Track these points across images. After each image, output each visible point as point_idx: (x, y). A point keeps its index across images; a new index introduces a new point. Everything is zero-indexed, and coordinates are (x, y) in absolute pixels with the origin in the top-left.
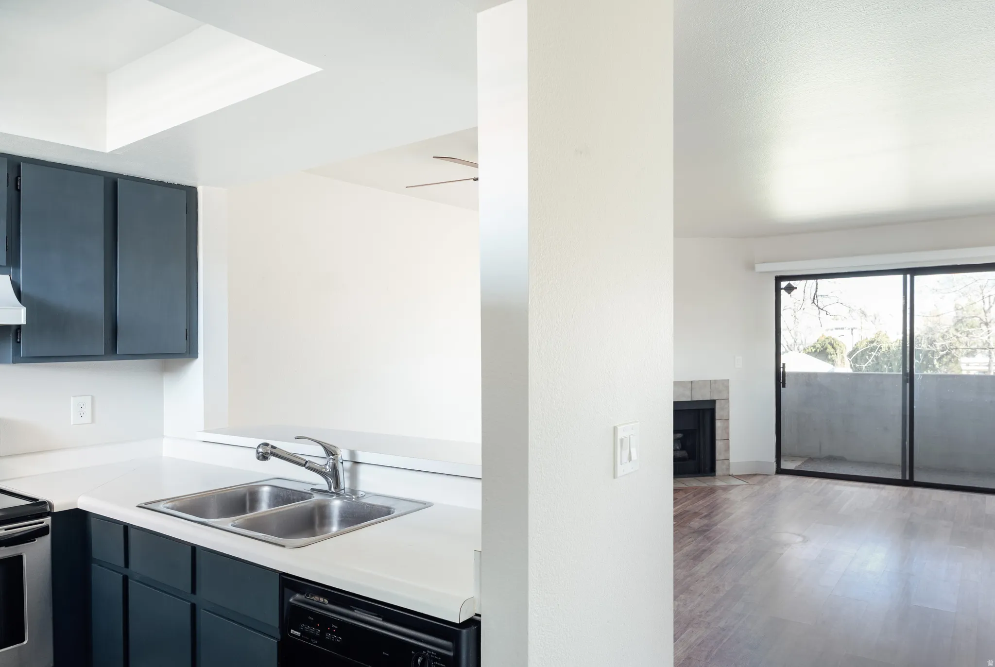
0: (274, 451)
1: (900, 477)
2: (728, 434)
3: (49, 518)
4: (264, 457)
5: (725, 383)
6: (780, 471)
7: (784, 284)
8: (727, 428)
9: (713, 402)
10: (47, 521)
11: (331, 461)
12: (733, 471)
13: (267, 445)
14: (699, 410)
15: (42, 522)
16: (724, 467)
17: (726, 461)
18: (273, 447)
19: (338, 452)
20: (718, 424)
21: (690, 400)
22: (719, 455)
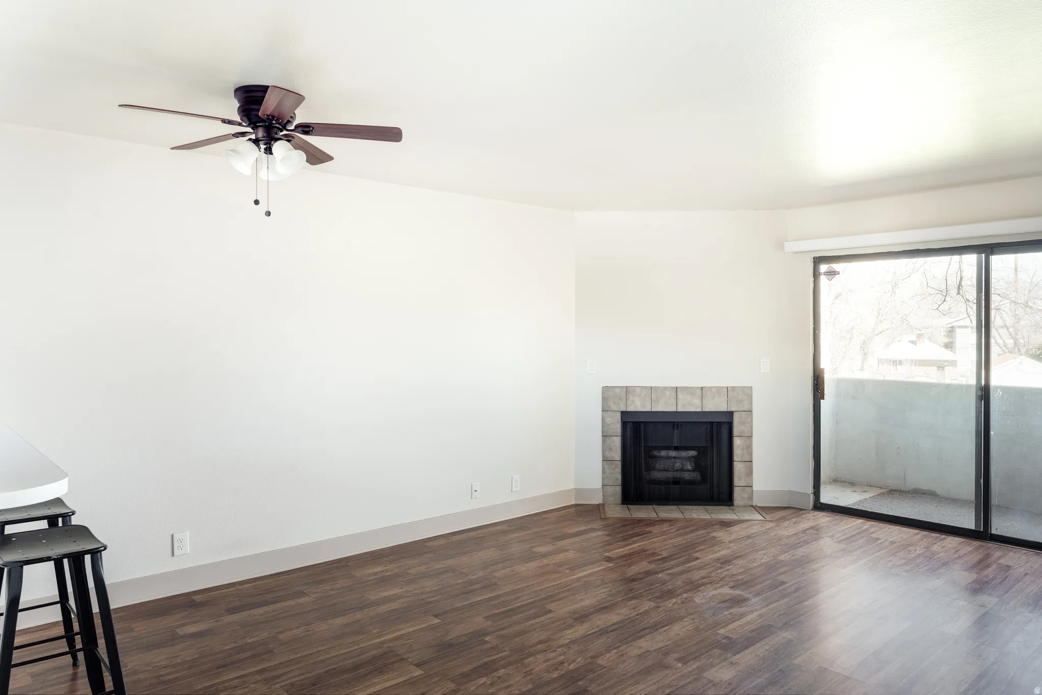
1: (972, 526)
2: (751, 454)
5: (747, 392)
6: (819, 507)
7: (823, 268)
8: (749, 448)
9: (731, 414)
12: (757, 502)
14: (712, 423)
16: (745, 496)
17: (747, 489)
20: (737, 442)
21: (699, 410)
22: (739, 480)
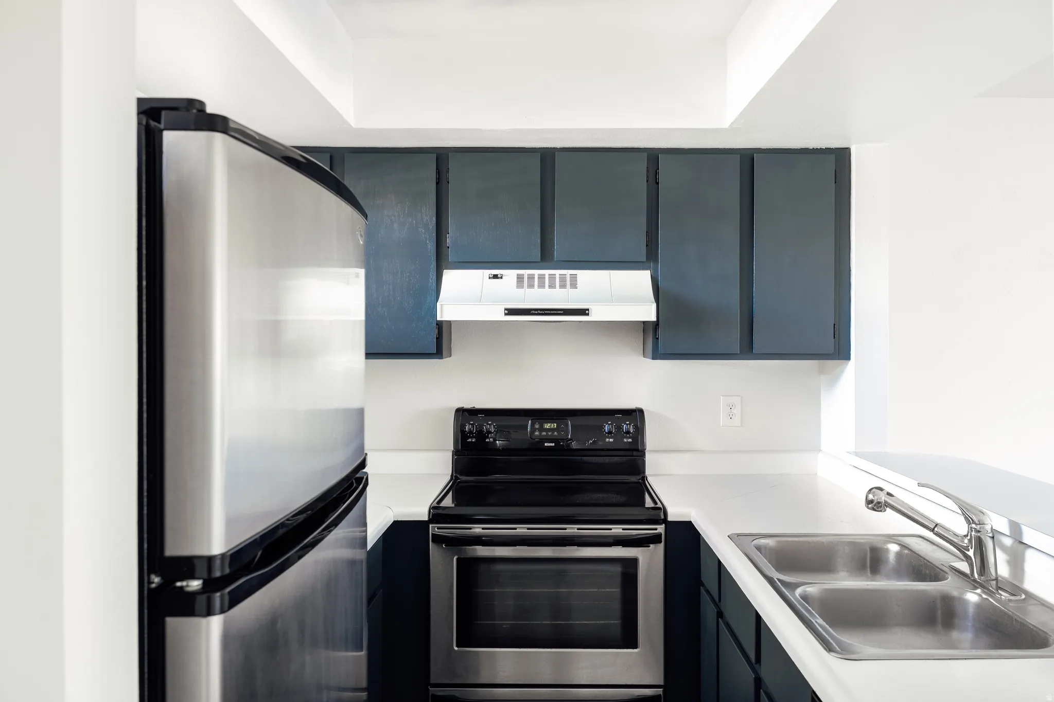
0: (890, 500)
3: (663, 526)
4: (875, 505)
10: (661, 529)
11: (973, 533)
13: (881, 489)
15: (656, 529)
18: (889, 494)
19: (987, 521)
